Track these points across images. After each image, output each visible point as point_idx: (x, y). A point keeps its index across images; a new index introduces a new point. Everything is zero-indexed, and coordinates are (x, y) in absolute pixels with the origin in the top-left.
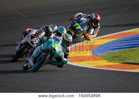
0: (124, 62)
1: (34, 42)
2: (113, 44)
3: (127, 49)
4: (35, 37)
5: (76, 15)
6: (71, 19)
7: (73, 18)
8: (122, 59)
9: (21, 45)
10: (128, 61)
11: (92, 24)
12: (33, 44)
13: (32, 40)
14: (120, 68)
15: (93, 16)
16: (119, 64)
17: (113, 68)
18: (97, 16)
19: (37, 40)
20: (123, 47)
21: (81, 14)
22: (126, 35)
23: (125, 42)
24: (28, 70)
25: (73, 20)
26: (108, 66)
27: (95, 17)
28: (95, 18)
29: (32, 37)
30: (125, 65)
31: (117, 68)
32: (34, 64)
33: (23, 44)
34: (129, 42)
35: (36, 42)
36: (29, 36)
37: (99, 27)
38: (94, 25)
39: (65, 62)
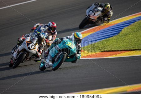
0: (102, 51)
1: (31, 48)
2: (91, 37)
3: (104, 40)
4: (31, 44)
5: (35, 26)
6: (32, 29)
7: (34, 28)
8: (101, 48)
9: (19, 52)
10: (106, 50)
11: (51, 31)
12: (30, 49)
13: (29, 46)
14: (100, 56)
15: (50, 24)
16: (98, 52)
17: (94, 57)
18: (53, 24)
19: (33, 45)
20: (100, 38)
21: (38, 24)
22: (101, 28)
23: (101, 34)
24: (45, 70)
25: (34, 30)
26: (90, 56)
27: (52, 24)
28: (52, 26)
29: (28, 44)
30: (104, 53)
31: (97, 56)
32: (53, 63)
33: (21, 51)
34: (105, 34)
35: (33, 48)
36: (25, 43)
37: (57, 33)
38: (52, 32)
39: (78, 58)
